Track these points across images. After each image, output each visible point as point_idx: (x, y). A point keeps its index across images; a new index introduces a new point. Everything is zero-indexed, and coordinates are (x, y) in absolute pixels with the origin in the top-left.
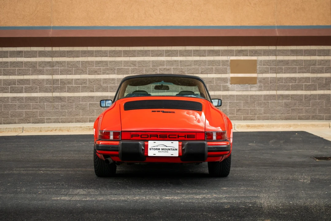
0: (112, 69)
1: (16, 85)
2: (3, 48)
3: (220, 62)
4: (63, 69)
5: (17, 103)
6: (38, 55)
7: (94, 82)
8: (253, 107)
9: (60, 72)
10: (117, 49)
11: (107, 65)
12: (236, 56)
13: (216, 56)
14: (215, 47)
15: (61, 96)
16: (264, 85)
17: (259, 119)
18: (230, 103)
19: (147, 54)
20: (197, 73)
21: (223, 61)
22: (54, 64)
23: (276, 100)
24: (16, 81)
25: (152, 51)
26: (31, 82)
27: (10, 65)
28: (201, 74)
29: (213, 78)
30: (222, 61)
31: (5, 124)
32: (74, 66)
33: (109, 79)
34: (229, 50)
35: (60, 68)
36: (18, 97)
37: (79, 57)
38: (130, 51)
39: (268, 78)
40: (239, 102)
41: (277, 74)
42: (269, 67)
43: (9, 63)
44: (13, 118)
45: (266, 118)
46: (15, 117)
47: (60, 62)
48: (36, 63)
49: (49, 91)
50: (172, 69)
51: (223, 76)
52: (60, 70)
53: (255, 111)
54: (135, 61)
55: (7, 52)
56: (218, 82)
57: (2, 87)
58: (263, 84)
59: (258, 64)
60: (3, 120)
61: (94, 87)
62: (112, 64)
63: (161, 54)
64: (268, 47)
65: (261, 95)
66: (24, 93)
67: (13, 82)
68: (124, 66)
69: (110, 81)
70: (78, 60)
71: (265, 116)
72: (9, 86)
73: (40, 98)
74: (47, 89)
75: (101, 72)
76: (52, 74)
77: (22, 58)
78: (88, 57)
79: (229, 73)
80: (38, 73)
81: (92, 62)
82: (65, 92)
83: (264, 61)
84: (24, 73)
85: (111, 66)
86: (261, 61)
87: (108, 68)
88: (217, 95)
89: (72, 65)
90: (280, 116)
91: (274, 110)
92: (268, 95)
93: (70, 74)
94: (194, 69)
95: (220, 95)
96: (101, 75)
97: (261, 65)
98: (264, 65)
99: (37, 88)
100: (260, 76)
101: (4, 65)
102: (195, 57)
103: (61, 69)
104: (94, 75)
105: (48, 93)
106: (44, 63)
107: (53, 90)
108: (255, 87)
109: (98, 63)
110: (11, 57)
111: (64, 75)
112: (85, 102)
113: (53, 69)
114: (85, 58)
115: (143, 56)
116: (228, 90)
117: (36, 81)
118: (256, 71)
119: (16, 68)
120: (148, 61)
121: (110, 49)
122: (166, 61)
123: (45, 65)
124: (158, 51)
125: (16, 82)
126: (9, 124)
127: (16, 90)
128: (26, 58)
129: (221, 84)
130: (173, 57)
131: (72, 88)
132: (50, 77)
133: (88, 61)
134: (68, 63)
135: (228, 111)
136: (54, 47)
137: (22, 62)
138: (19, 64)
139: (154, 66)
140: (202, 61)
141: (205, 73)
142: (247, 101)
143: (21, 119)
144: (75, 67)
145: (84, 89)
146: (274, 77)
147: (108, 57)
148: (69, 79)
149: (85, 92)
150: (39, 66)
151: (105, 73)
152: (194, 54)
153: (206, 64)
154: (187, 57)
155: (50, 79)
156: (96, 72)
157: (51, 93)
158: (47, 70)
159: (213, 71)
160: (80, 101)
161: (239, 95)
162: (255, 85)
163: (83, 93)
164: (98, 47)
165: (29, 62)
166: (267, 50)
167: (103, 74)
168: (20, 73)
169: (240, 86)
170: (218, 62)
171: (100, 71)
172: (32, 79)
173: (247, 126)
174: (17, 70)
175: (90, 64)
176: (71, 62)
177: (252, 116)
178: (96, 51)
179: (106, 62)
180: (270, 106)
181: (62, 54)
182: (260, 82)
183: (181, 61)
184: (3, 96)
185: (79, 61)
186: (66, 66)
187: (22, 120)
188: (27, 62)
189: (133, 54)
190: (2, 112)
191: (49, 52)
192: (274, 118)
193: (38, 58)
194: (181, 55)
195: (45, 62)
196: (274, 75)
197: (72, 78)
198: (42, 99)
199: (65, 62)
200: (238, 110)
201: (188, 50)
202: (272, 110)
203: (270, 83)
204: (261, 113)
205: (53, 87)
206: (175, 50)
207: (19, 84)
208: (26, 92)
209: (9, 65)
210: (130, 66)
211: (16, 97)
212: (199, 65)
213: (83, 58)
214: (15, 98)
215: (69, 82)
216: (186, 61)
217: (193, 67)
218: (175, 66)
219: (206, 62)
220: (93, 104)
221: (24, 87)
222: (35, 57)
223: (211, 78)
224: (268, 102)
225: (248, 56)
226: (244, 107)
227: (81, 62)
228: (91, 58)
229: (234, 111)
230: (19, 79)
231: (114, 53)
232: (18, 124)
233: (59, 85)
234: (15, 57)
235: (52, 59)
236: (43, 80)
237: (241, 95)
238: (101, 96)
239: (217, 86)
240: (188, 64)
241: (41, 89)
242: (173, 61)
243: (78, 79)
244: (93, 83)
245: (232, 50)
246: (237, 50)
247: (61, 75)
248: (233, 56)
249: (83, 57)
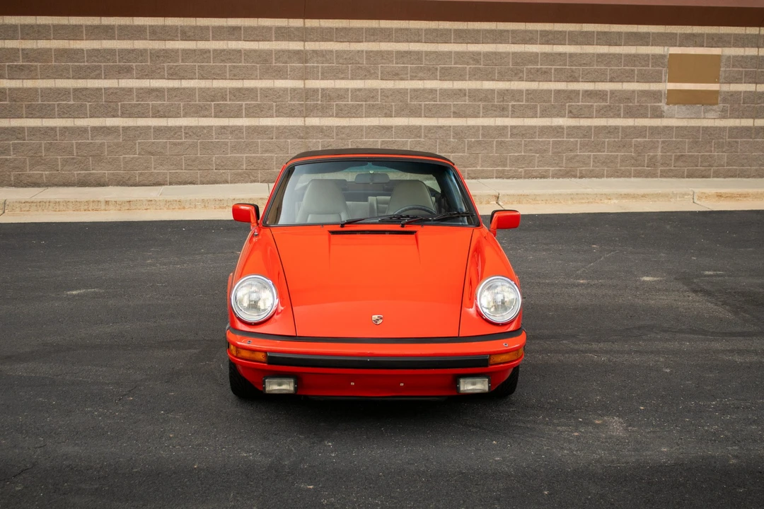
0: (429, 70)
1: (226, 101)
2: (198, 19)
3: (649, 59)
4: (328, 67)
5: (230, 140)
6: (274, 36)
7: (391, 95)
8: (707, 152)
9: (320, 74)
10: (441, 27)
11: (420, 59)
12: (680, 46)
13: (641, 45)
14: (640, 26)
15: (322, 124)
16: (731, 107)
17: (717, 175)
18: (663, 142)
19: (503, 38)
20: (602, 80)
21: (654, 56)
22: (309, 57)
23: (751, 138)
24: (226, 91)
25: (514, 32)
26: (259, 95)
27: (214, 58)
28: (610, 83)
29: (634, 91)
30: (652, 55)
31: (203, 184)
32: (351, 62)
33: (424, 90)
34: (667, 33)
35: (320, 65)
36: (232, 127)
37: (362, 42)
38: (469, 30)
39: (741, 92)
40: (681, 141)
41: (758, 85)
42: (742, 72)
43: (212, 53)
44: (221, 171)
45: (730, 174)
46: (225, 169)
47: (322, 51)
48: (269, 52)
49: (297, 113)
50: (553, 71)
51: (654, 87)
52: (320, 69)
53: (710, 159)
54: (479, 54)
55: (207, 28)
56: (643, 99)
57: (196, 105)
58: (729, 106)
59: (722, 64)
60: (199, 176)
61: (392, 106)
62: (431, 57)
63: (532, 39)
64: (744, 28)
65: (725, 128)
66: (245, 119)
67: (220, 94)
68: (455, 63)
69: (426, 95)
70: (359, 49)
71: (729, 170)
72: (213, 103)
73: (278, 128)
74: (293, 110)
75: (407, 74)
76: (304, 78)
77: (240, 42)
78: (381, 42)
79: (665, 82)
80: (274, 74)
81: (389, 53)
82: (330, 116)
83: (735, 57)
84: (244, 75)
85: (427, 63)
86: (729, 57)
87: (421, 67)
88: (639, 127)
89: (346, 59)
90: (756, 170)
91: (746, 159)
92: (737, 128)
93: (343, 79)
94: (596, 71)
95: (646, 127)
96: (406, 82)
97: (728, 67)
98: (733, 66)
99: (273, 106)
100: (726, 88)
101: (201, 57)
102: (599, 47)
103: (322, 67)
104: (392, 82)
105: (296, 118)
106: (287, 53)
107: (307, 112)
108: (714, 110)
109: (402, 55)
110: (215, 38)
111: (329, 81)
112: (373, 138)
113: (306, 67)
114: (373, 43)
115: (494, 42)
116: (661, 116)
117: (270, 92)
118: (718, 79)
119: (228, 65)
120: (505, 53)
121: (428, 27)
122: (542, 54)
123: (289, 58)
124: (526, 31)
125: (226, 95)
126: (213, 183)
127: (226, 112)
128: (248, 42)
129: (649, 105)
130: (555, 46)
131: (346, 109)
132: (298, 84)
133: (381, 51)
134: (339, 54)
135: (659, 158)
136: (309, 20)
137: (239, 51)
138: (233, 55)
139: (517, 64)
140: (614, 55)
141: (617, 80)
142: (697, 140)
143: (237, 174)
144: (353, 63)
145: (372, 111)
146: (751, 92)
147: (422, 42)
148: (341, 89)
149: (373, 117)
150: (276, 60)
151: (416, 76)
152: (599, 41)
153: (621, 62)
154: (585, 46)
155: (300, 89)
156: (397, 74)
157: (303, 119)
158: (293, 69)
159: (634, 77)
160: (362, 136)
161: (682, 127)
162: (715, 107)
163: (369, 119)
164: (402, 22)
165: (255, 51)
166: (742, 34)
167: (411, 80)
168: (235, 75)
169: (684, 108)
170: (646, 57)
171: (405, 72)
172: (261, 89)
173: (718, 196)
174: (228, 68)
175: (385, 58)
176: (345, 52)
177: (705, 170)
178: (398, 30)
179: (418, 54)
180: (739, 150)
181: (326, 35)
182: (725, 100)
183: (571, 55)
184: (200, 124)
185: (362, 51)
186: (335, 61)
187: (240, 175)
188: (251, 51)
189: (475, 37)
190: (197, 158)
191: (298, 29)
192: (745, 173)
193: (274, 42)
194: (574, 41)
195: (289, 51)
196: (751, 87)
197: (347, 87)
198: (282, 131)
199: (332, 51)
200: (678, 158)
201: (586, 32)
202: (744, 159)
203: (744, 103)
204: (722, 163)
205: (306, 105)
206: (561, 32)
207: (233, 98)
208: (247, 116)
209: (212, 57)
210: (468, 63)
211: (228, 126)
212: (608, 64)
213: (370, 43)
214: (224, 128)
215: (341, 94)
216: (581, 54)
217: (595, 67)
218: (560, 65)
219: (621, 58)
220: (390, 141)
221: (244, 106)
222: (269, 41)
223: (628, 91)
224: (737, 142)
225: (703, 46)
226: (691, 152)
227: (366, 52)
228: (386, 43)
229: (671, 160)
230: (233, 88)
231: (434, 34)
232: (231, 183)
233: (319, 102)
234: (224, 40)
235: (304, 46)
236: (285, 90)
237: (687, 127)
238: (406, 126)
239: (639, 108)
240: (585, 62)
241: (281, 110)
242: (556, 54)
243: (360, 90)
244: (390, 98)
245: (673, 34)
246: (685, 34)
247: (322, 79)
248: (676, 46)
249: (369, 41)
